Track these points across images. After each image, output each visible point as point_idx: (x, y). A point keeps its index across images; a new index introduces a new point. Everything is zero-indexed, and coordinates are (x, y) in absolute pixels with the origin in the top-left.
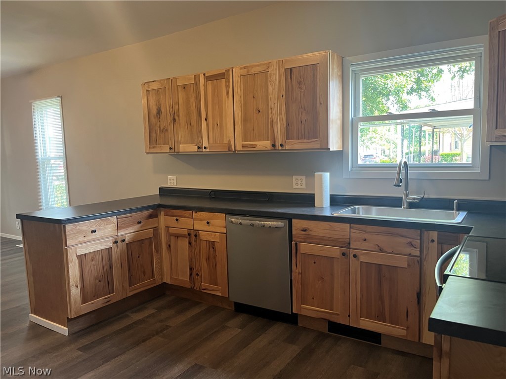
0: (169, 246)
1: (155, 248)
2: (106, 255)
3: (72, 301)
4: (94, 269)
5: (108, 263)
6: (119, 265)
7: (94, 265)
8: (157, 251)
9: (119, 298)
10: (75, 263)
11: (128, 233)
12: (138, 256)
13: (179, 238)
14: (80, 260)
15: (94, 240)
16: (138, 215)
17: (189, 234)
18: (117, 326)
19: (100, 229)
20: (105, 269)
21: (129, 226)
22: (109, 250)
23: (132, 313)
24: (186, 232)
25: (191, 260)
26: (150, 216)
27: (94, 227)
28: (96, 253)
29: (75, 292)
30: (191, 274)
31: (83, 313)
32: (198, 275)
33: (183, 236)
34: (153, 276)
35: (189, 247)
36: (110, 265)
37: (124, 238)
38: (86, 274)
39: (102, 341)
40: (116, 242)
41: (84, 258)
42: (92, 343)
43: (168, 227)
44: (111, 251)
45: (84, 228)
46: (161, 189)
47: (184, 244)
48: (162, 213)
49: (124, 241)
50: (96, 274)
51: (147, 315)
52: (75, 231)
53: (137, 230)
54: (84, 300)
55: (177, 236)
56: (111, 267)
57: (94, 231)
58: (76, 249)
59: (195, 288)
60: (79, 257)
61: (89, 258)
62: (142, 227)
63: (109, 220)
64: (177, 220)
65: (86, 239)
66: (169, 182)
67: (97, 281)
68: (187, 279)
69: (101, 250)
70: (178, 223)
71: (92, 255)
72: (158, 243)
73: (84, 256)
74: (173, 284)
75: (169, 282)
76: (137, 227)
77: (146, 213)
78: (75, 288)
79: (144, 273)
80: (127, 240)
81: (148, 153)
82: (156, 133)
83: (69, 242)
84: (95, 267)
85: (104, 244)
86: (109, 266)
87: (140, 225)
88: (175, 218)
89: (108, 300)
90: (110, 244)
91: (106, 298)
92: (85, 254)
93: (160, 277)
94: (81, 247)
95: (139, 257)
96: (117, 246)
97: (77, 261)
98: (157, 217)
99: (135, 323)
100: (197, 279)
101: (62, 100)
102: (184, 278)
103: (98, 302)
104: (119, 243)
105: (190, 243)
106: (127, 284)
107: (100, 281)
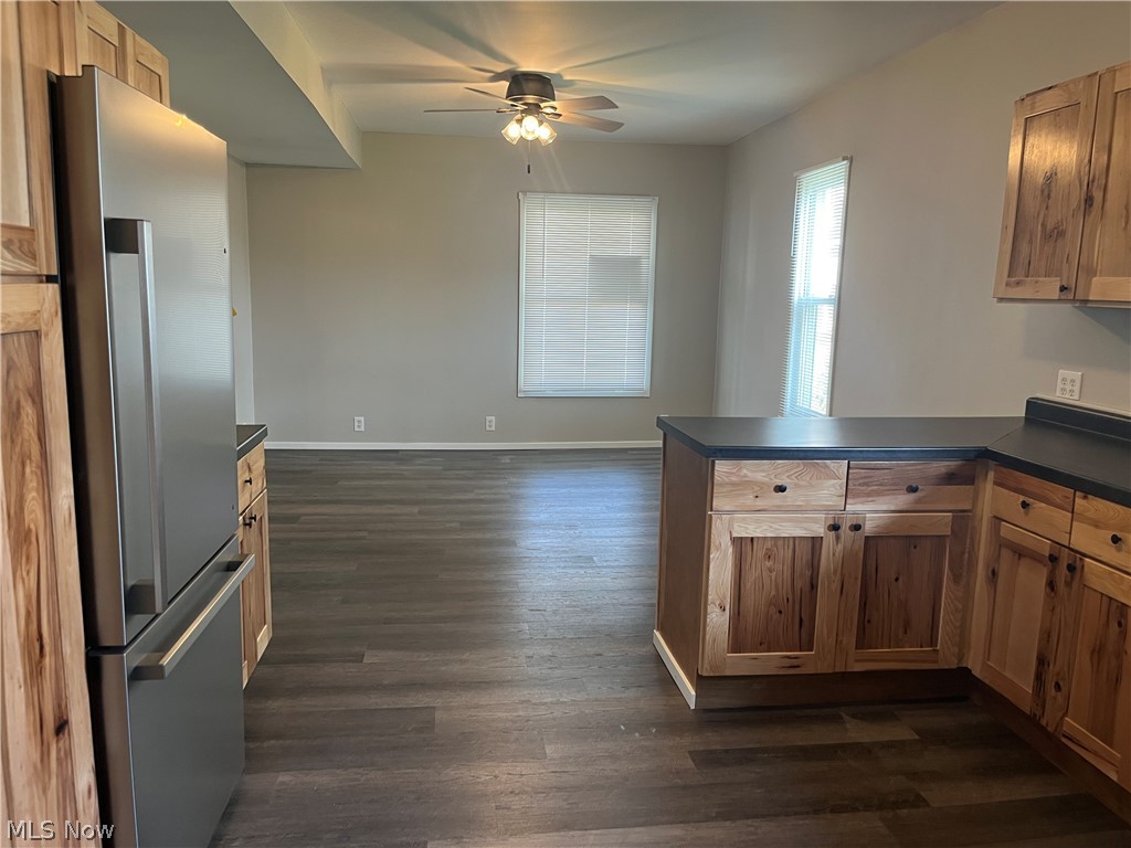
0: (994, 572)
1: (951, 569)
2: (804, 552)
3: (707, 637)
4: (767, 578)
5: (808, 573)
6: (836, 586)
7: (770, 570)
8: (956, 577)
9: (823, 668)
10: (726, 555)
11: (874, 512)
12: (894, 577)
13: (1024, 561)
14: (738, 551)
15: (778, 509)
16: (912, 469)
17: (1053, 559)
18: (798, 736)
19: (797, 486)
20: (798, 585)
21: (879, 494)
22: (815, 542)
23: (854, 716)
24: (1045, 548)
25: (1046, 635)
26: (950, 478)
27: (784, 477)
28: (780, 543)
29: (717, 620)
30: (1039, 677)
31: (728, 673)
32: (1058, 687)
33: (1034, 557)
34: (933, 641)
35: (1047, 595)
36: (812, 578)
37: (860, 522)
38: (748, 585)
39: (747, 757)
40: (835, 528)
41: (749, 548)
42: (727, 751)
43: (998, 519)
44: (818, 546)
45: (760, 476)
46: (1033, 405)
47: (1033, 580)
48: (991, 475)
49: (857, 528)
50: (773, 593)
51: (887, 739)
52: (734, 479)
53: (904, 507)
54: (737, 644)
55: (1020, 552)
56: (813, 587)
57: (781, 489)
58: (731, 522)
59: (1044, 722)
60: (738, 542)
61: (760, 551)
62: (918, 501)
63: (827, 467)
64: (1025, 505)
65: (760, 503)
66: (1060, 385)
67: (773, 610)
68: (1028, 688)
69: (794, 538)
70: (1027, 514)
71: (769, 544)
72: (963, 553)
73: (749, 542)
74: (987, 682)
75: (977, 672)
76: (902, 500)
77: (941, 467)
78: (718, 610)
79: (907, 626)
80: (869, 527)
81: (1001, 300)
82: (1031, 242)
83: (719, 502)
84: (774, 574)
85: (805, 525)
86: (808, 580)
87: (912, 496)
88: (1022, 498)
89: (795, 662)
90: (819, 530)
91: (788, 657)
92: (752, 538)
93: (956, 650)
94: (744, 519)
95: (897, 579)
96: (838, 538)
97: (731, 550)
98: (973, 484)
99: (843, 747)
100: (1055, 698)
101: (850, 166)
102: (1017, 681)
103: (768, 661)
104: (845, 531)
105: (1051, 585)
106: (850, 640)
107: (780, 612)
